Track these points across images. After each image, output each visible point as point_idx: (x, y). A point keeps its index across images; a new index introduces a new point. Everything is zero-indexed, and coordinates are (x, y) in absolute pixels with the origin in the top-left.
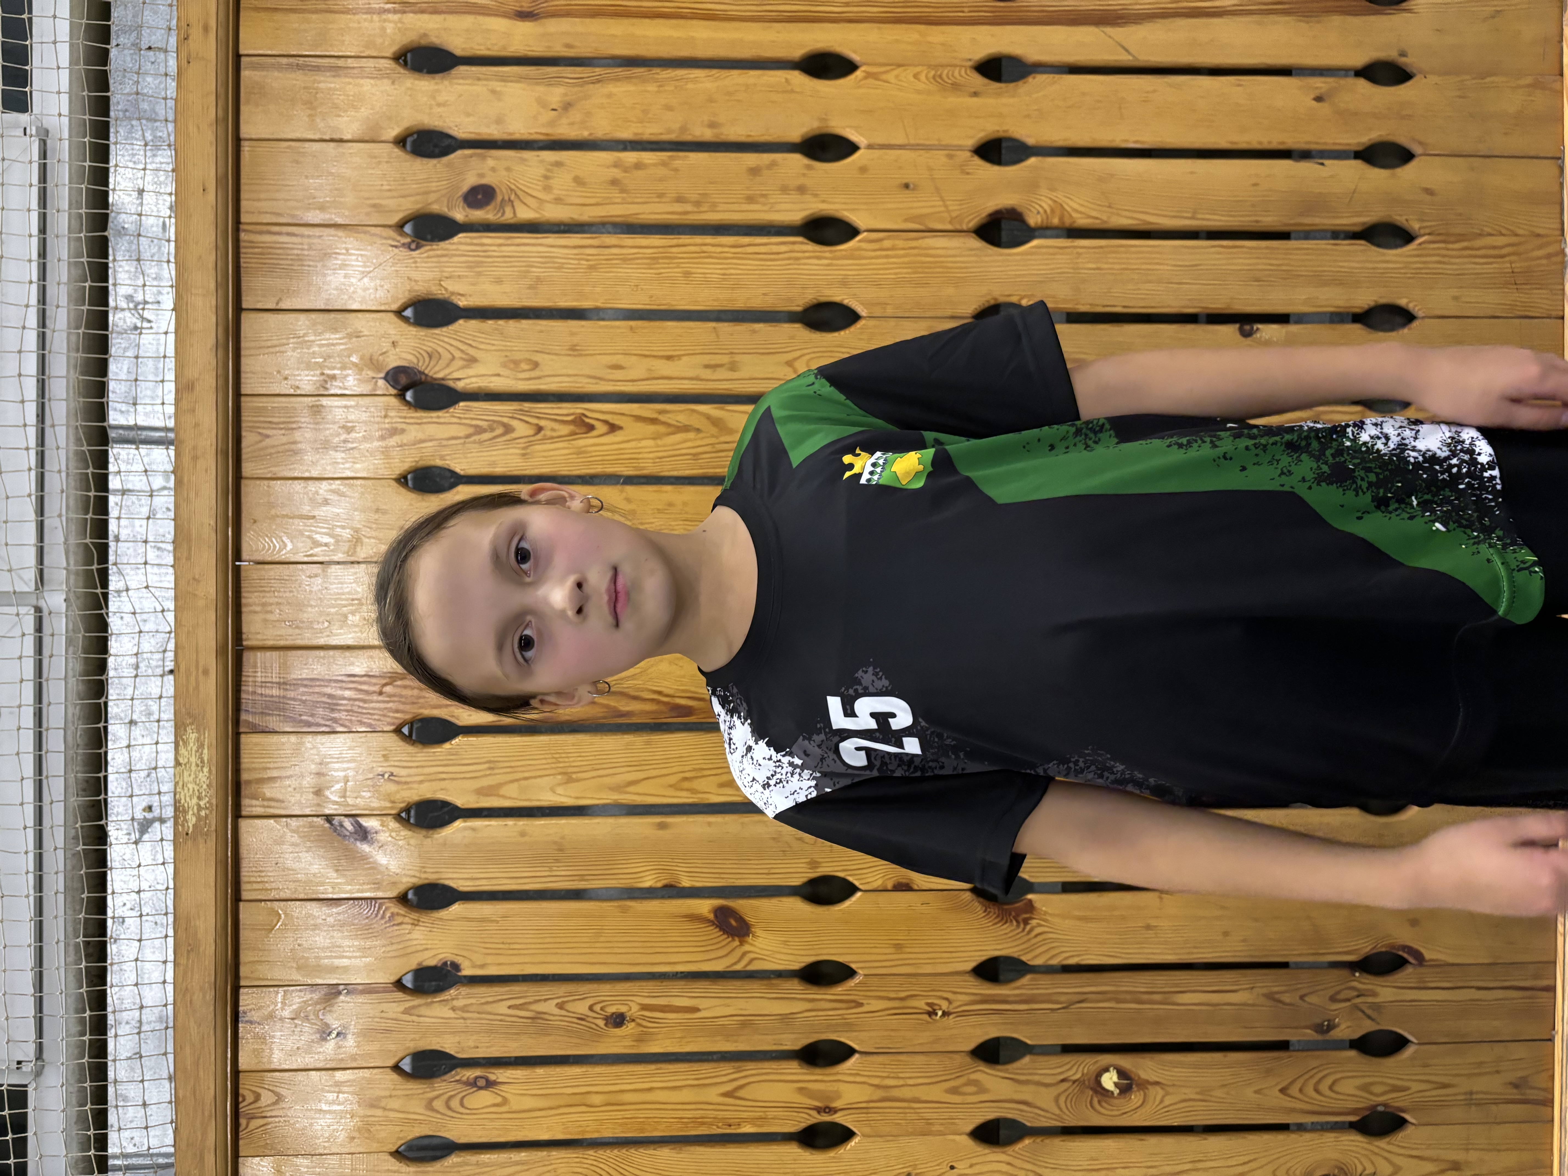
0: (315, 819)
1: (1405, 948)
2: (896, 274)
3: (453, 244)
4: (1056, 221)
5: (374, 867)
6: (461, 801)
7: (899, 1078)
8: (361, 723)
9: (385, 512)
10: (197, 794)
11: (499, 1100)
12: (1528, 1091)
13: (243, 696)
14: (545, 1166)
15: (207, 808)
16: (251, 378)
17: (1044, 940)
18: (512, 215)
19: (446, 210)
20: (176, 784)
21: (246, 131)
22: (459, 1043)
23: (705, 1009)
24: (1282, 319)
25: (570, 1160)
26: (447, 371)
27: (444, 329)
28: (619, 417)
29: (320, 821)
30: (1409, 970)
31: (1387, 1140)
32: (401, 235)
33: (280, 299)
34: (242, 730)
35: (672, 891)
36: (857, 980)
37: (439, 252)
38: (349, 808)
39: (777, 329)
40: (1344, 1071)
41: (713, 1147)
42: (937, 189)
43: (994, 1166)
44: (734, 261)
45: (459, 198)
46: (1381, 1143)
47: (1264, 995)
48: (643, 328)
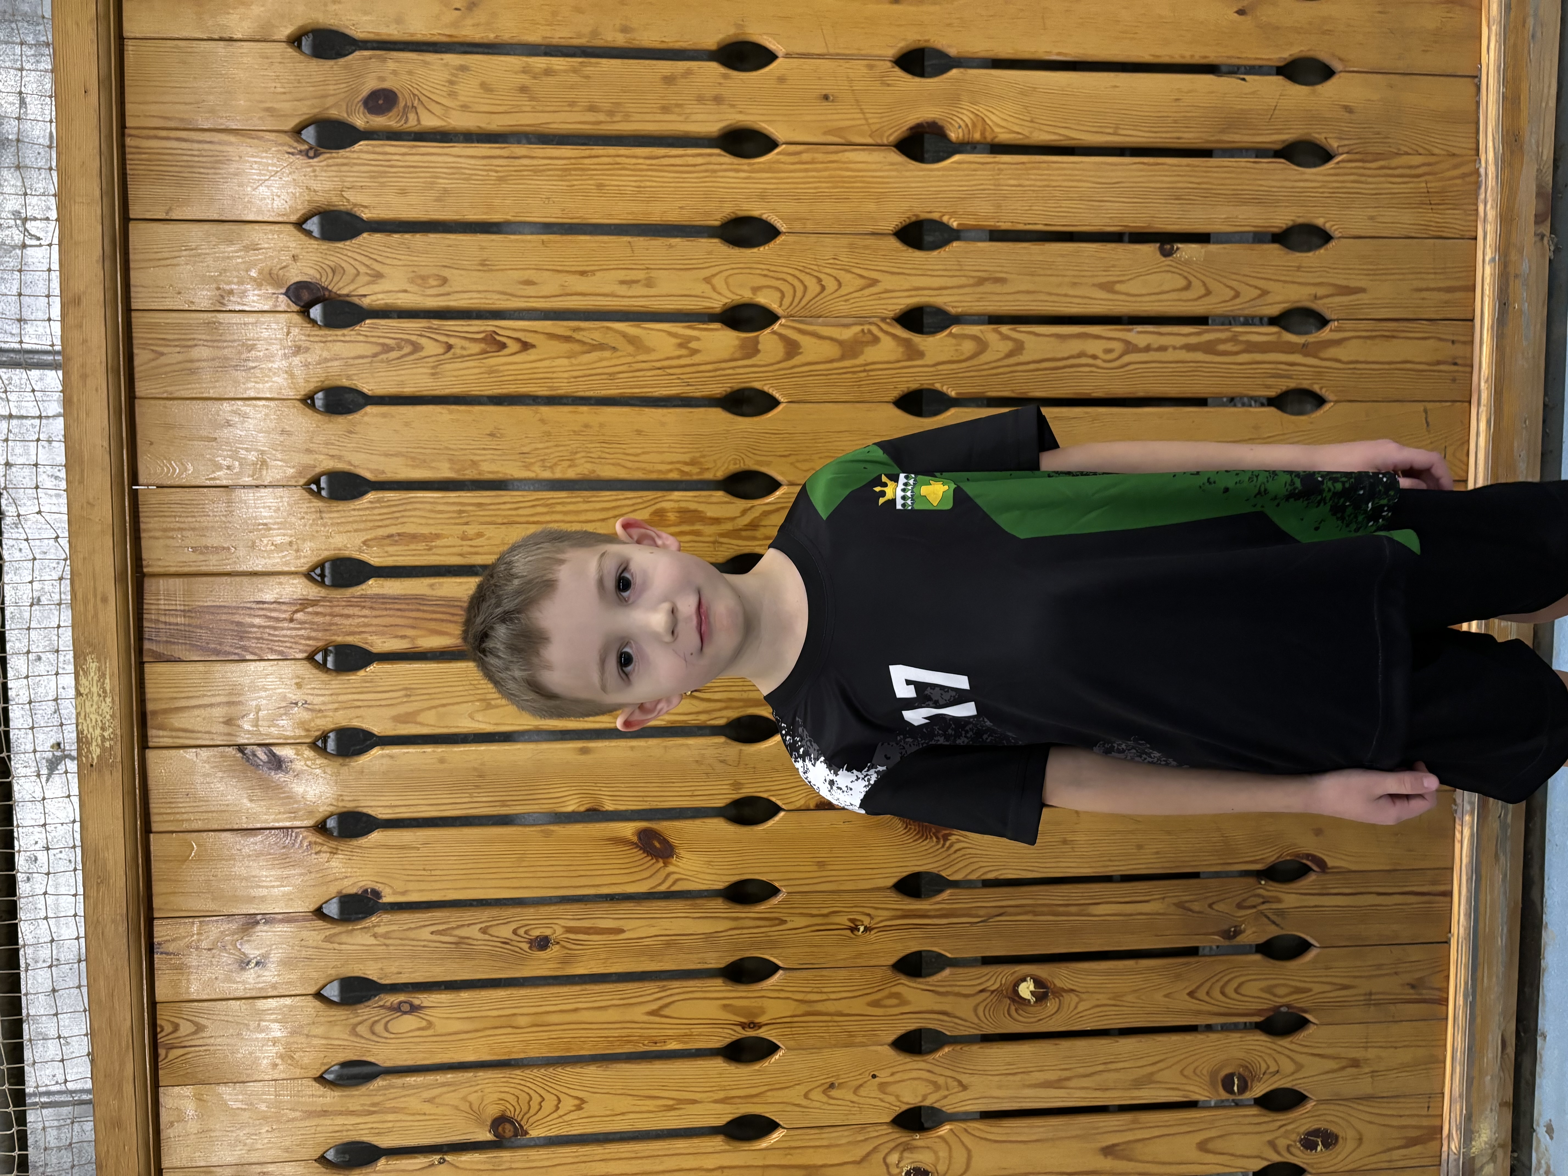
0: (227, 749)
1: (1308, 856)
2: (815, 188)
3: (354, 152)
4: (977, 136)
5: (290, 798)
6: (377, 729)
7: (821, 992)
8: (272, 650)
9: (289, 434)
10: (100, 724)
11: (424, 1024)
12: (1424, 991)
13: (146, 624)
14: (471, 1086)
15: (111, 739)
16: (141, 292)
17: (964, 855)
18: (415, 123)
19: (345, 115)
20: (78, 714)
21: (130, 29)
22: (382, 969)
23: (629, 930)
24: (1203, 238)
25: (497, 1080)
26: (352, 287)
27: (348, 243)
28: (532, 335)
29: (231, 751)
30: (1312, 877)
31: (1290, 1039)
32: (298, 141)
33: (170, 209)
34: (145, 659)
35: (594, 815)
36: (780, 897)
37: (339, 161)
38: (261, 738)
39: (694, 243)
40: (1248, 974)
41: (639, 1063)
42: (857, 101)
43: (914, 1074)
44: (650, 173)
45: (358, 102)
46: (1284, 1042)
47: (1174, 904)
48: (556, 242)
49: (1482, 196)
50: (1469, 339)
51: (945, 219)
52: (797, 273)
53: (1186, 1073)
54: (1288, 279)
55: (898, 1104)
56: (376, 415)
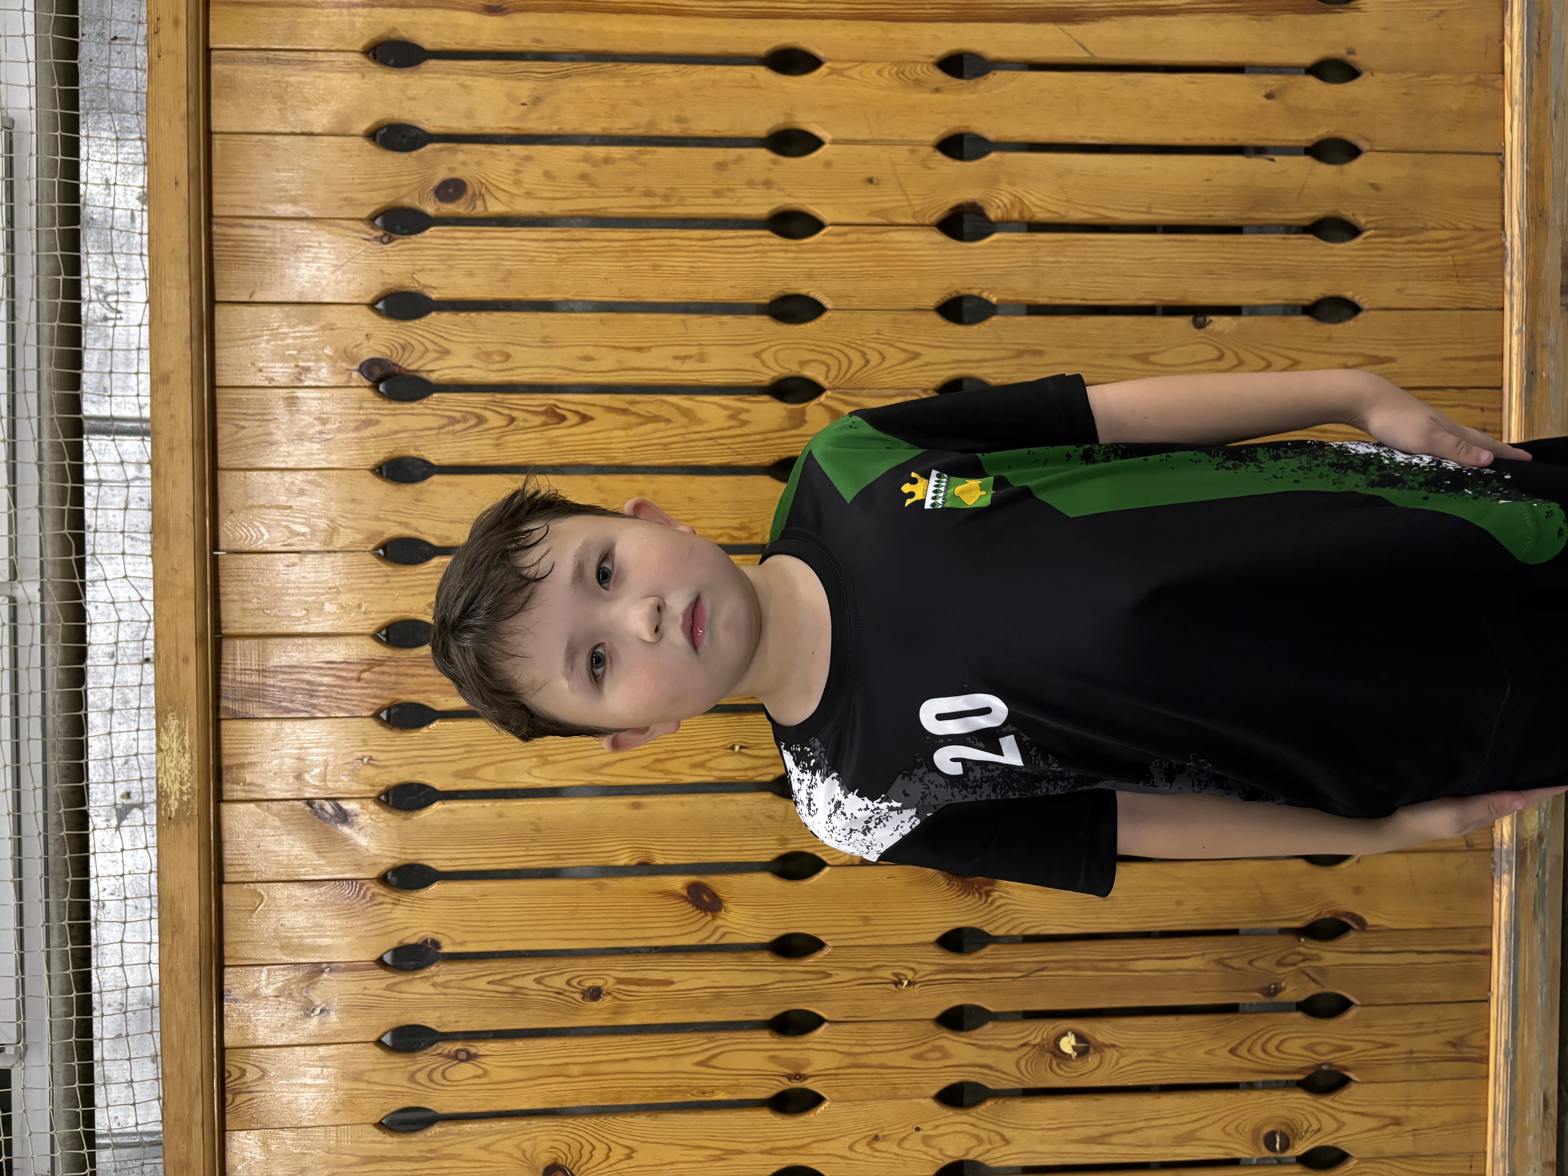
0: (296, 803)
1: (1348, 914)
2: (860, 267)
3: (425, 237)
4: (1015, 215)
5: (355, 848)
6: (439, 784)
7: (866, 1045)
8: (340, 709)
9: (360, 503)
10: (179, 779)
11: (479, 1072)
12: (1465, 1050)
13: (223, 683)
14: (524, 1134)
15: (189, 793)
16: (226, 370)
17: (1006, 911)
18: (483, 209)
19: (417, 203)
20: (158, 770)
21: (217, 124)
22: (440, 1017)
23: (679, 982)
24: (1234, 311)
25: (550, 1128)
26: (420, 363)
27: (417, 321)
28: (590, 407)
29: (301, 805)
30: (1352, 935)
31: (1331, 1097)
32: (373, 228)
33: (254, 292)
34: (222, 716)
35: (645, 868)
36: (826, 951)
37: (411, 246)
38: (330, 792)
39: (745, 321)
40: (1290, 1032)
41: (687, 1113)
42: (900, 184)
43: (958, 1128)
44: (703, 254)
45: (430, 192)
46: (1327, 1100)
47: (1214, 961)
48: (613, 320)
49: (1508, 269)
50: (1499, 406)
51: (985, 295)
52: (843, 348)
53: (1228, 1130)
54: (1318, 349)
55: (941, 1157)
56: (441, 484)
